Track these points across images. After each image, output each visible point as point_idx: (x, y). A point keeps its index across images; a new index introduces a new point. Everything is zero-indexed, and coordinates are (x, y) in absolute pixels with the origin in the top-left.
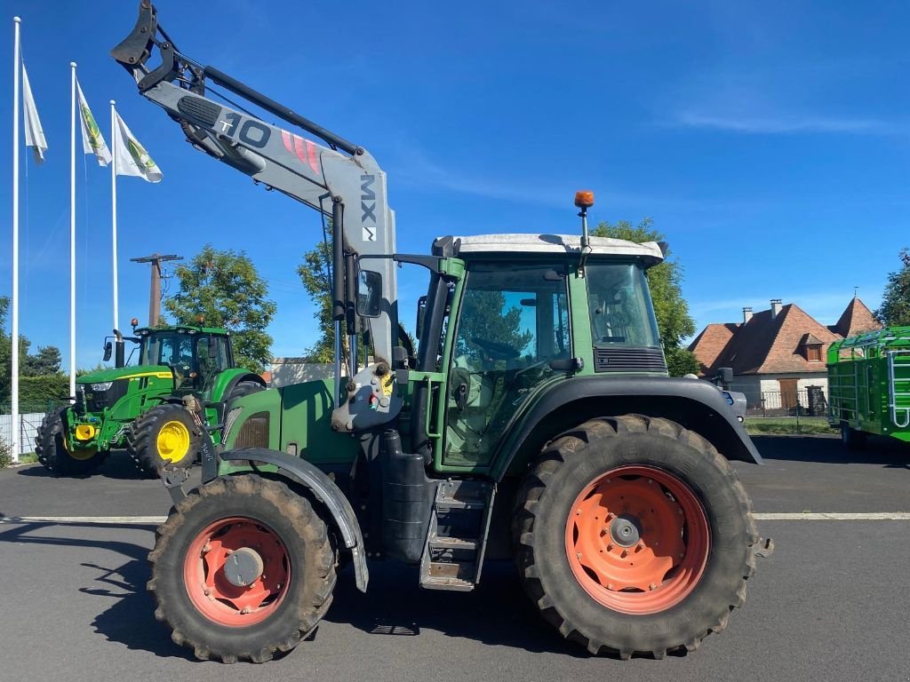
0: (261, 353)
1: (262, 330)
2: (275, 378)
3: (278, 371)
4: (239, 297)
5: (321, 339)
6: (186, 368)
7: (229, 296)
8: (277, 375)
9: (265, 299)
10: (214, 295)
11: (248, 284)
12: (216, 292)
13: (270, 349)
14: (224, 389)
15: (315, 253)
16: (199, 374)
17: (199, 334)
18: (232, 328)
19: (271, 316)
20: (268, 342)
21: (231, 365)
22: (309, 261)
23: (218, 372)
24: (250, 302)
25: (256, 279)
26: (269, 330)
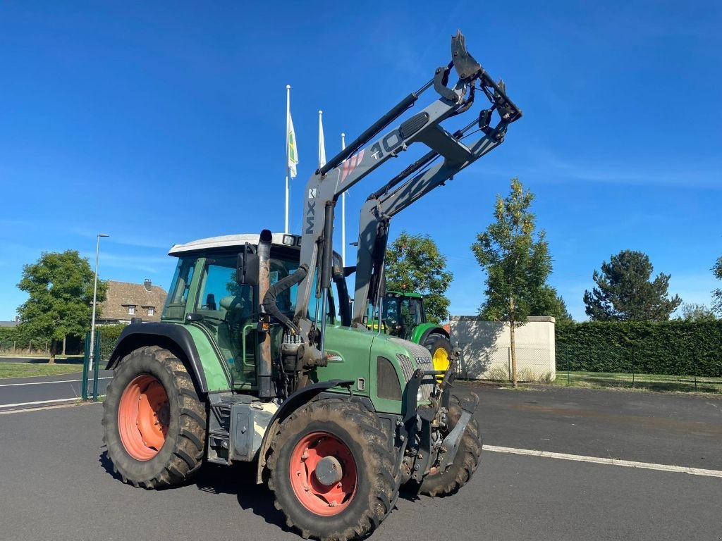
0: (441, 312)
1: (441, 294)
2: (454, 331)
3: (456, 325)
4: (425, 269)
5: (485, 302)
6: (393, 322)
7: (418, 268)
8: (455, 328)
9: (444, 271)
10: (407, 268)
11: (432, 259)
12: (409, 266)
13: (448, 308)
14: (419, 338)
15: (485, 234)
16: (402, 327)
17: (403, 298)
18: (420, 292)
19: (449, 283)
20: (447, 303)
21: (424, 321)
22: (481, 239)
23: (415, 325)
24: (433, 273)
25: (438, 255)
26: (447, 294)
